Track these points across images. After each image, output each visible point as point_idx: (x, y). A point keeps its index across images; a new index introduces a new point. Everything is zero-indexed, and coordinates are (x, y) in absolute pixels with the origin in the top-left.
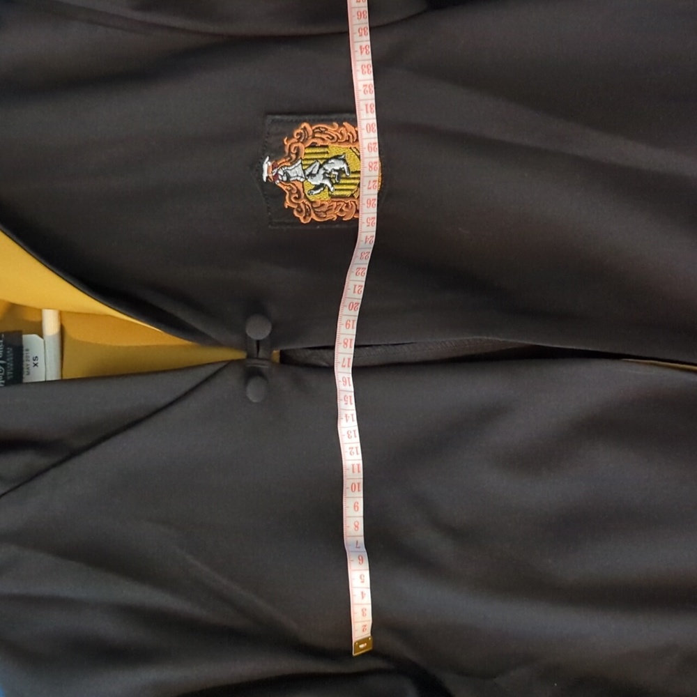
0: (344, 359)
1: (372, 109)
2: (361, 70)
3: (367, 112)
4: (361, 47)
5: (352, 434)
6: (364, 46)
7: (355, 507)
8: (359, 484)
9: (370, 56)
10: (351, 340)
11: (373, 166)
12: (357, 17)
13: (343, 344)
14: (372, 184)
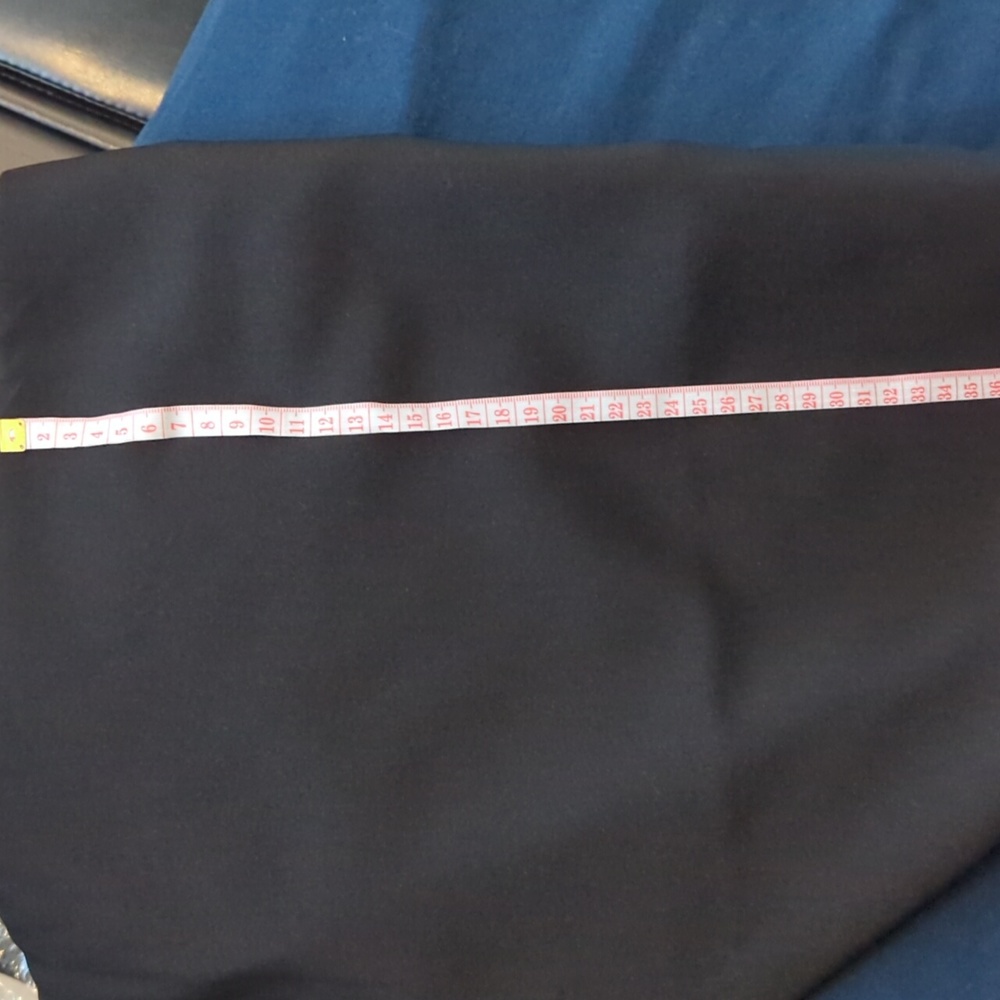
0: (478, 414)
1: (864, 401)
2: (917, 386)
3: (860, 394)
4: (949, 387)
5: (355, 424)
6: (950, 391)
7: (236, 424)
8: (272, 430)
9: (935, 399)
10: (508, 421)
11: (781, 402)
12: (994, 381)
13: (500, 409)
14: (756, 402)
